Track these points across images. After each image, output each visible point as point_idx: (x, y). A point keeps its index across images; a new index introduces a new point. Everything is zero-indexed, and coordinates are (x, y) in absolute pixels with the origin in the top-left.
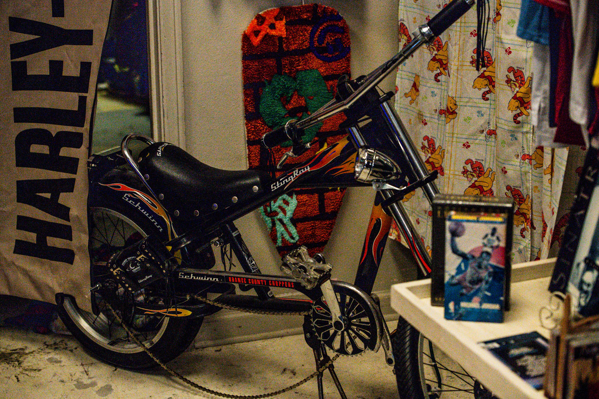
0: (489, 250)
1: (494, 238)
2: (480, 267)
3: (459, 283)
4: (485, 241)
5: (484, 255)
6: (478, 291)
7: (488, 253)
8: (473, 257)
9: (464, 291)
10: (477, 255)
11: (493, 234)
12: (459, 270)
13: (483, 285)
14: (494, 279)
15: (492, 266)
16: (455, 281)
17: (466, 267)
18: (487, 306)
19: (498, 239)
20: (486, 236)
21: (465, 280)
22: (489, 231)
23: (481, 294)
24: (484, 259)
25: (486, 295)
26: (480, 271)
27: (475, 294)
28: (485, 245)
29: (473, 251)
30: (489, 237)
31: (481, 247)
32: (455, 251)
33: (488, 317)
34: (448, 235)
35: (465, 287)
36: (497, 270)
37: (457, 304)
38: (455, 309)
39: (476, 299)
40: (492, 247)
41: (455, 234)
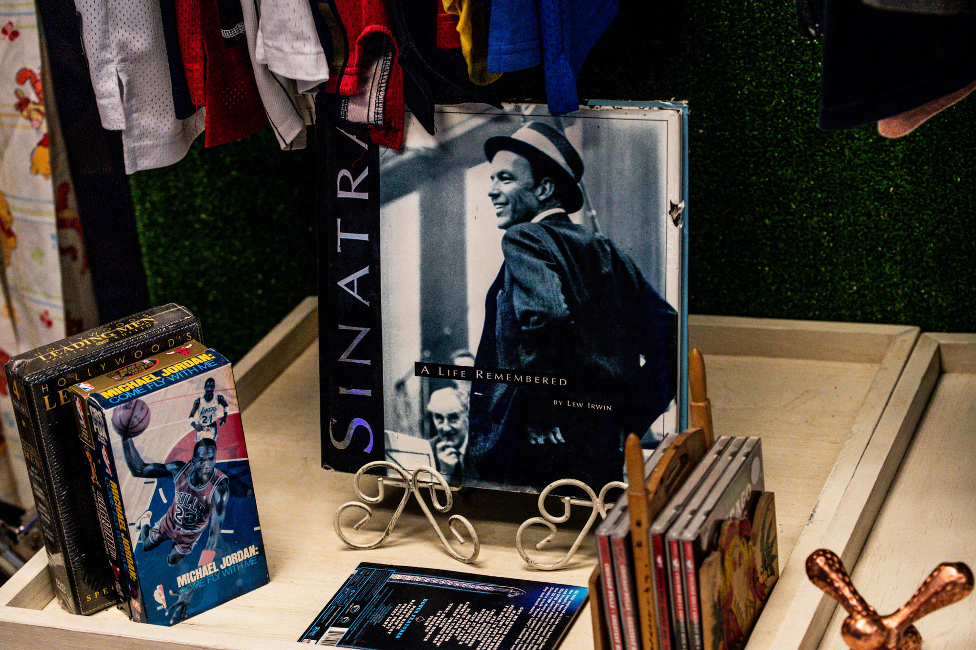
0: (210, 434)
1: (214, 403)
2: (198, 481)
3: (164, 537)
4: (197, 418)
5: (202, 450)
6: (206, 533)
7: (208, 442)
8: (180, 464)
9: (178, 549)
10: (186, 457)
11: (209, 397)
12: (157, 508)
13: (215, 517)
14: (233, 494)
15: (223, 467)
16: (154, 536)
17: (170, 496)
18: (231, 560)
19: (222, 401)
20: (197, 404)
21: (174, 523)
22: (202, 392)
23: (213, 540)
24: (202, 460)
25: (225, 536)
26: (202, 488)
27: (202, 545)
28: (200, 428)
29: (175, 451)
30: (203, 404)
31: (192, 435)
32: (139, 469)
33: (240, 582)
34: (116, 440)
35: (179, 541)
36: (234, 472)
37: (170, 585)
38: (168, 599)
39: (207, 555)
40: (213, 425)
41: (128, 431)
